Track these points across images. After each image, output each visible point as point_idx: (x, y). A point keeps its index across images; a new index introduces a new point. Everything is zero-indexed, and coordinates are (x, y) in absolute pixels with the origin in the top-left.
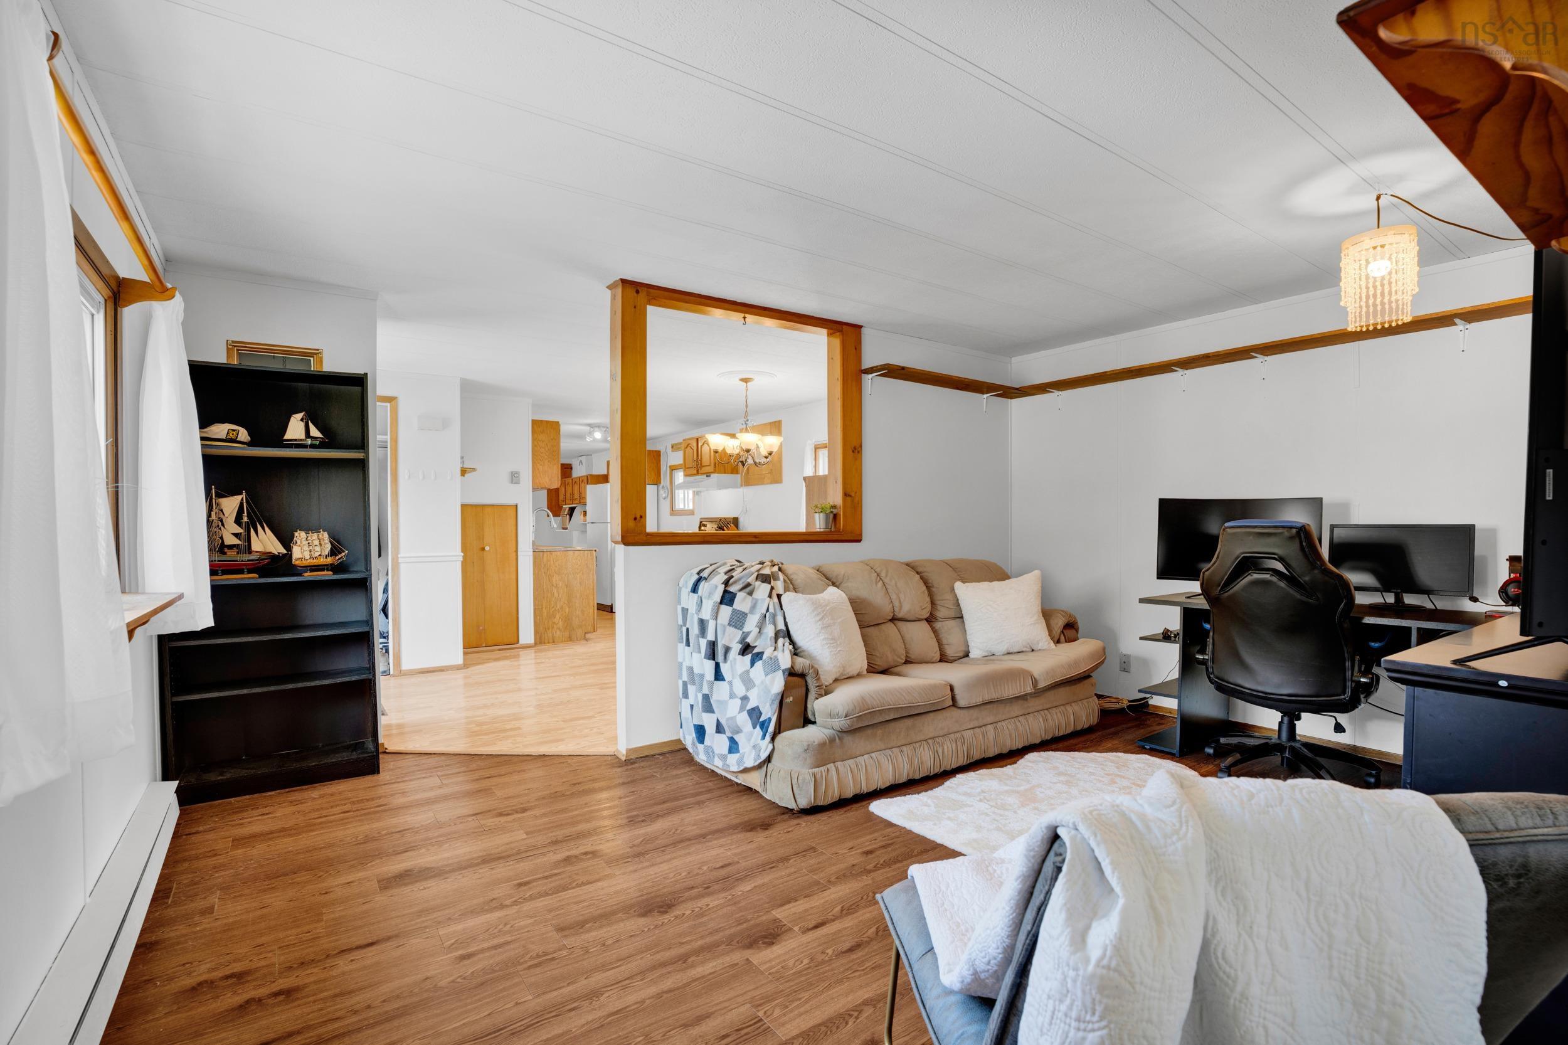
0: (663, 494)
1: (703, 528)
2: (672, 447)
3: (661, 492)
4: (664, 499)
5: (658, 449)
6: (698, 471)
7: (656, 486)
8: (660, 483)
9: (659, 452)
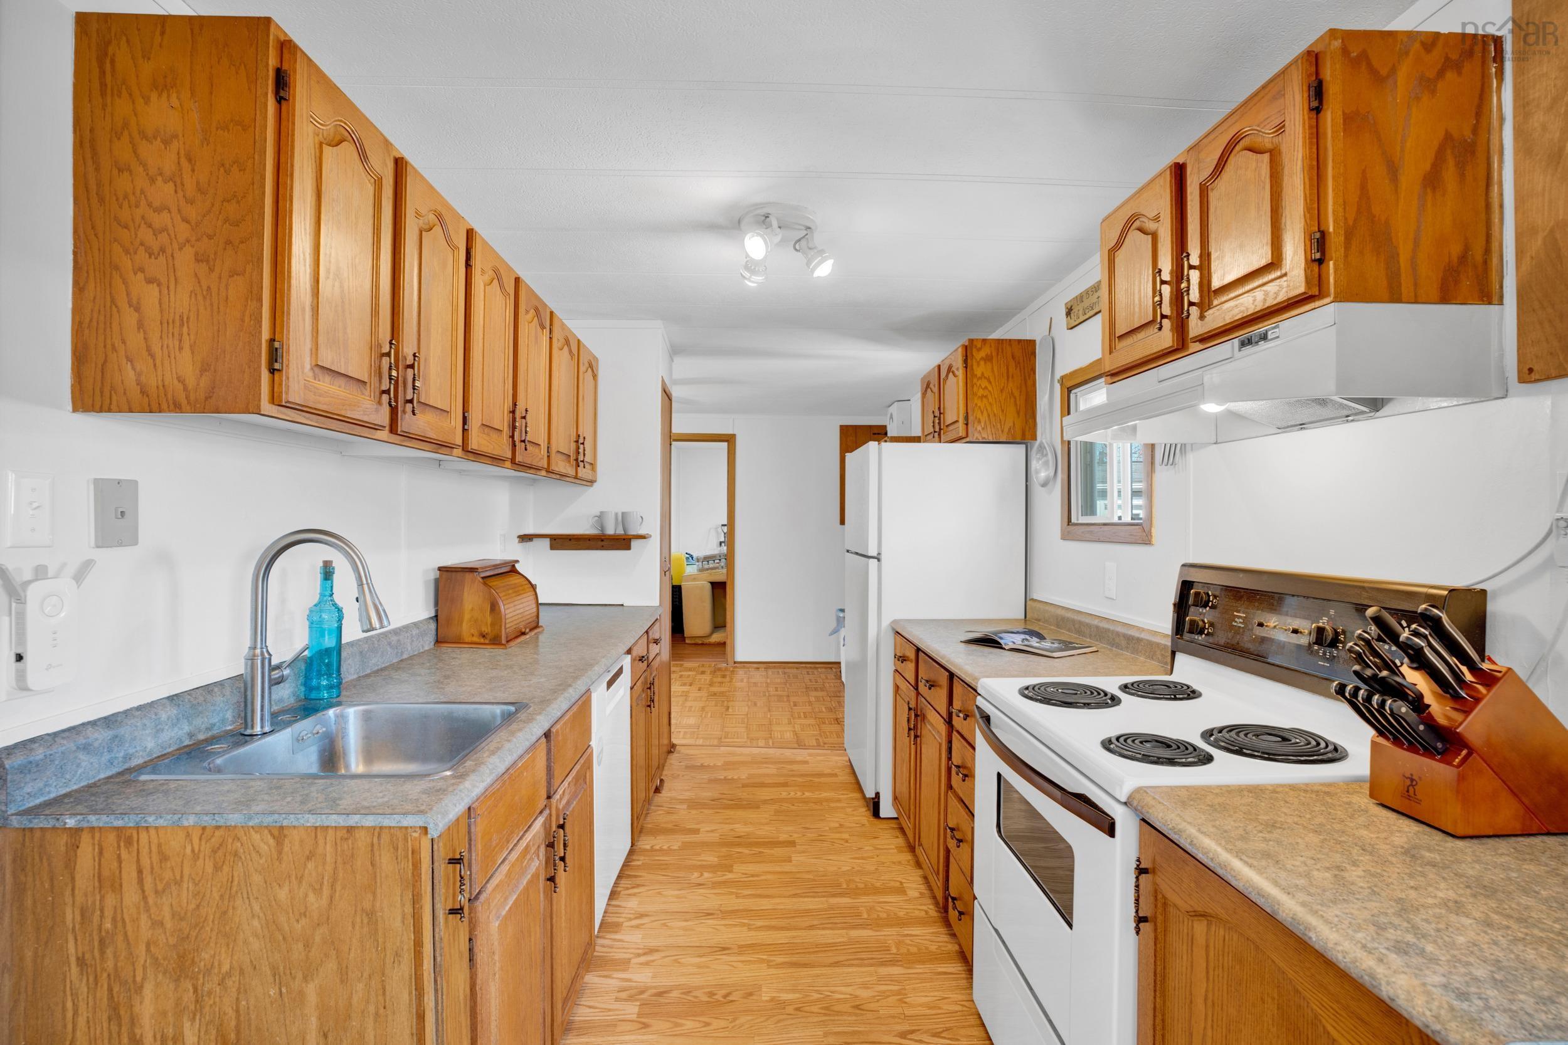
0: (1042, 471)
1: (1195, 614)
2: (1069, 312)
3: (1035, 464)
4: (1044, 485)
5: (1028, 336)
6: (1181, 327)
7: (1023, 447)
8: (1034, 438)
9: (1032, 343)
